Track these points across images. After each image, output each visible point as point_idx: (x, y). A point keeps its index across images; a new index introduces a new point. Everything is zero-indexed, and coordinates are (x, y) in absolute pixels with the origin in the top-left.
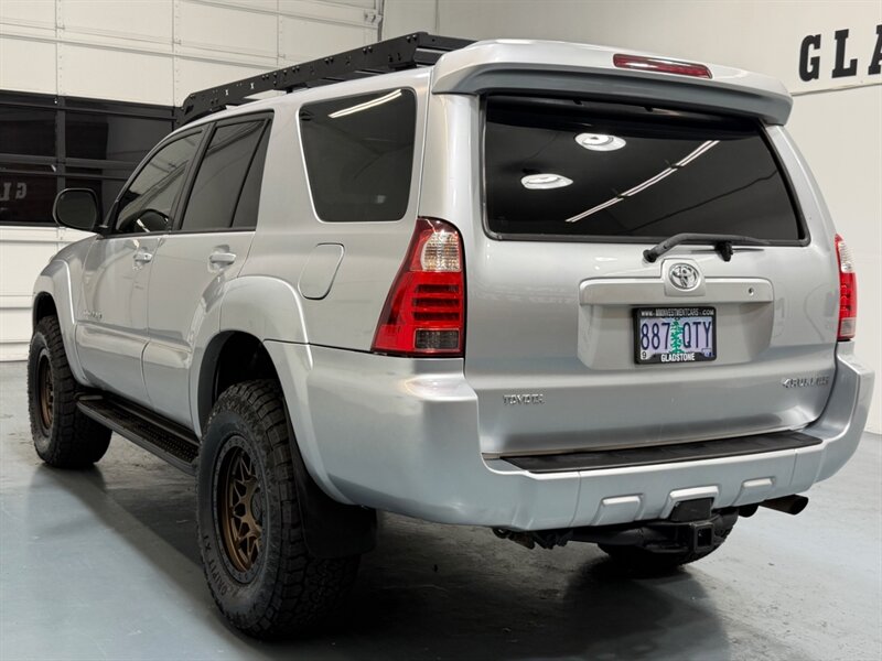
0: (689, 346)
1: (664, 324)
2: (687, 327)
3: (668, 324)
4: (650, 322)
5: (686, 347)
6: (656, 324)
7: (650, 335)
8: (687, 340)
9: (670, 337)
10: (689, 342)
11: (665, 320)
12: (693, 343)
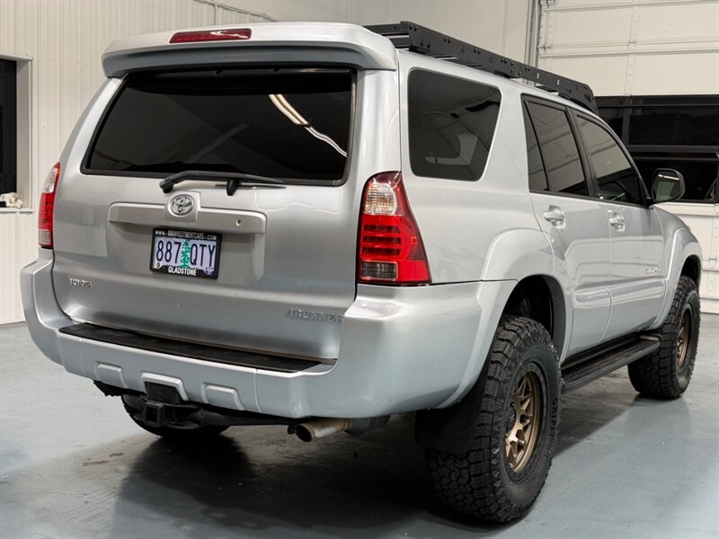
0: (194, 263)
1: (176, 243)
2: (194, 249)
3: (180, 244)
4: (165, 240)
5: (192, 264)
6: (169, 242)
7: (164, 250)
8: (194, 258)
9: (180, 254)
10: (195, 260)
11: (178, 240)
12: (198, 262)
